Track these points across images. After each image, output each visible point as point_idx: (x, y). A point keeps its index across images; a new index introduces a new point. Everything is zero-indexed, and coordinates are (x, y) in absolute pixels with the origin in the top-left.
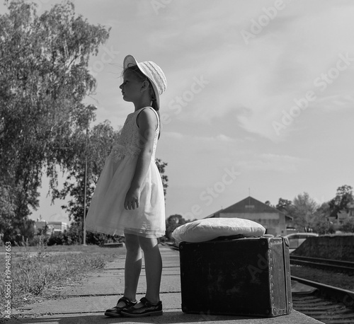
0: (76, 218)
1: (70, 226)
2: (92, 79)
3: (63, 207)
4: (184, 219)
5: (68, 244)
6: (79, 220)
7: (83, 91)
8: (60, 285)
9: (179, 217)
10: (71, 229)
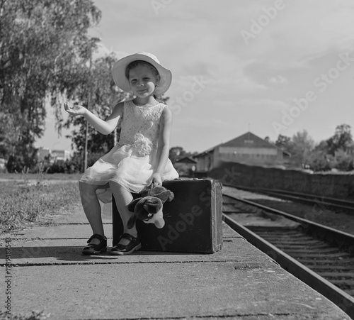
0: (78, 147)
1: (72, 155)
2: (97, 11)
3: (67, 137)
4: (184, 152)
5: (69, 173)
6: (81, 149)
7: (88, 22)
8: (53, 213)
9: (181, 149)
10: (73, 158)
